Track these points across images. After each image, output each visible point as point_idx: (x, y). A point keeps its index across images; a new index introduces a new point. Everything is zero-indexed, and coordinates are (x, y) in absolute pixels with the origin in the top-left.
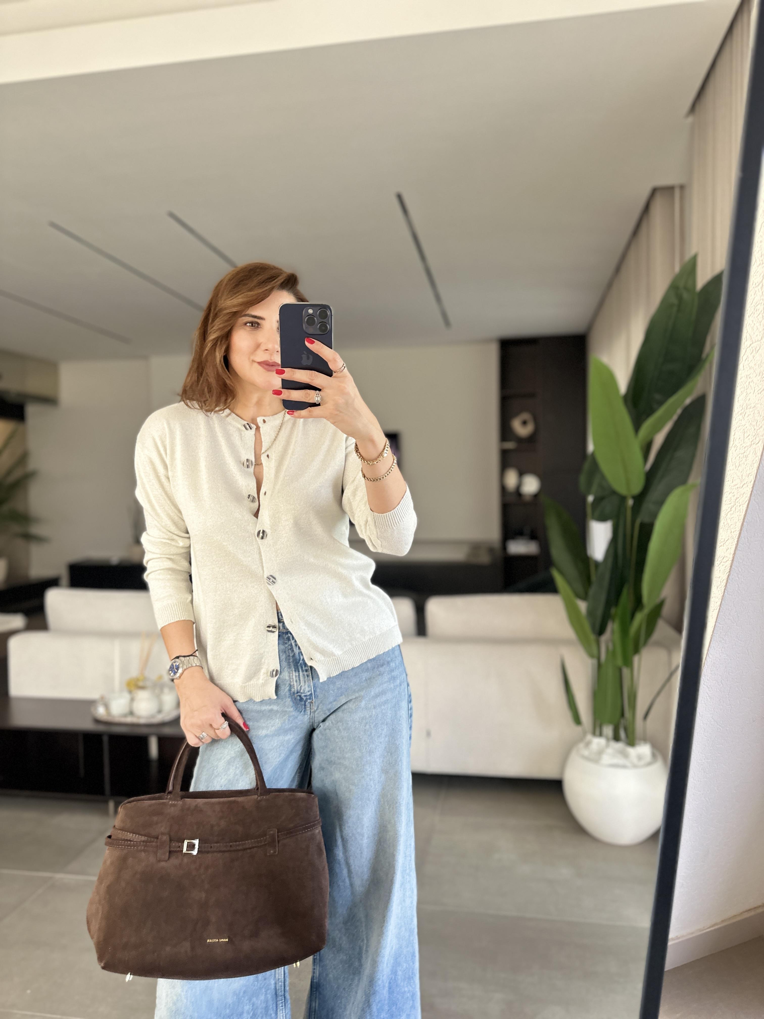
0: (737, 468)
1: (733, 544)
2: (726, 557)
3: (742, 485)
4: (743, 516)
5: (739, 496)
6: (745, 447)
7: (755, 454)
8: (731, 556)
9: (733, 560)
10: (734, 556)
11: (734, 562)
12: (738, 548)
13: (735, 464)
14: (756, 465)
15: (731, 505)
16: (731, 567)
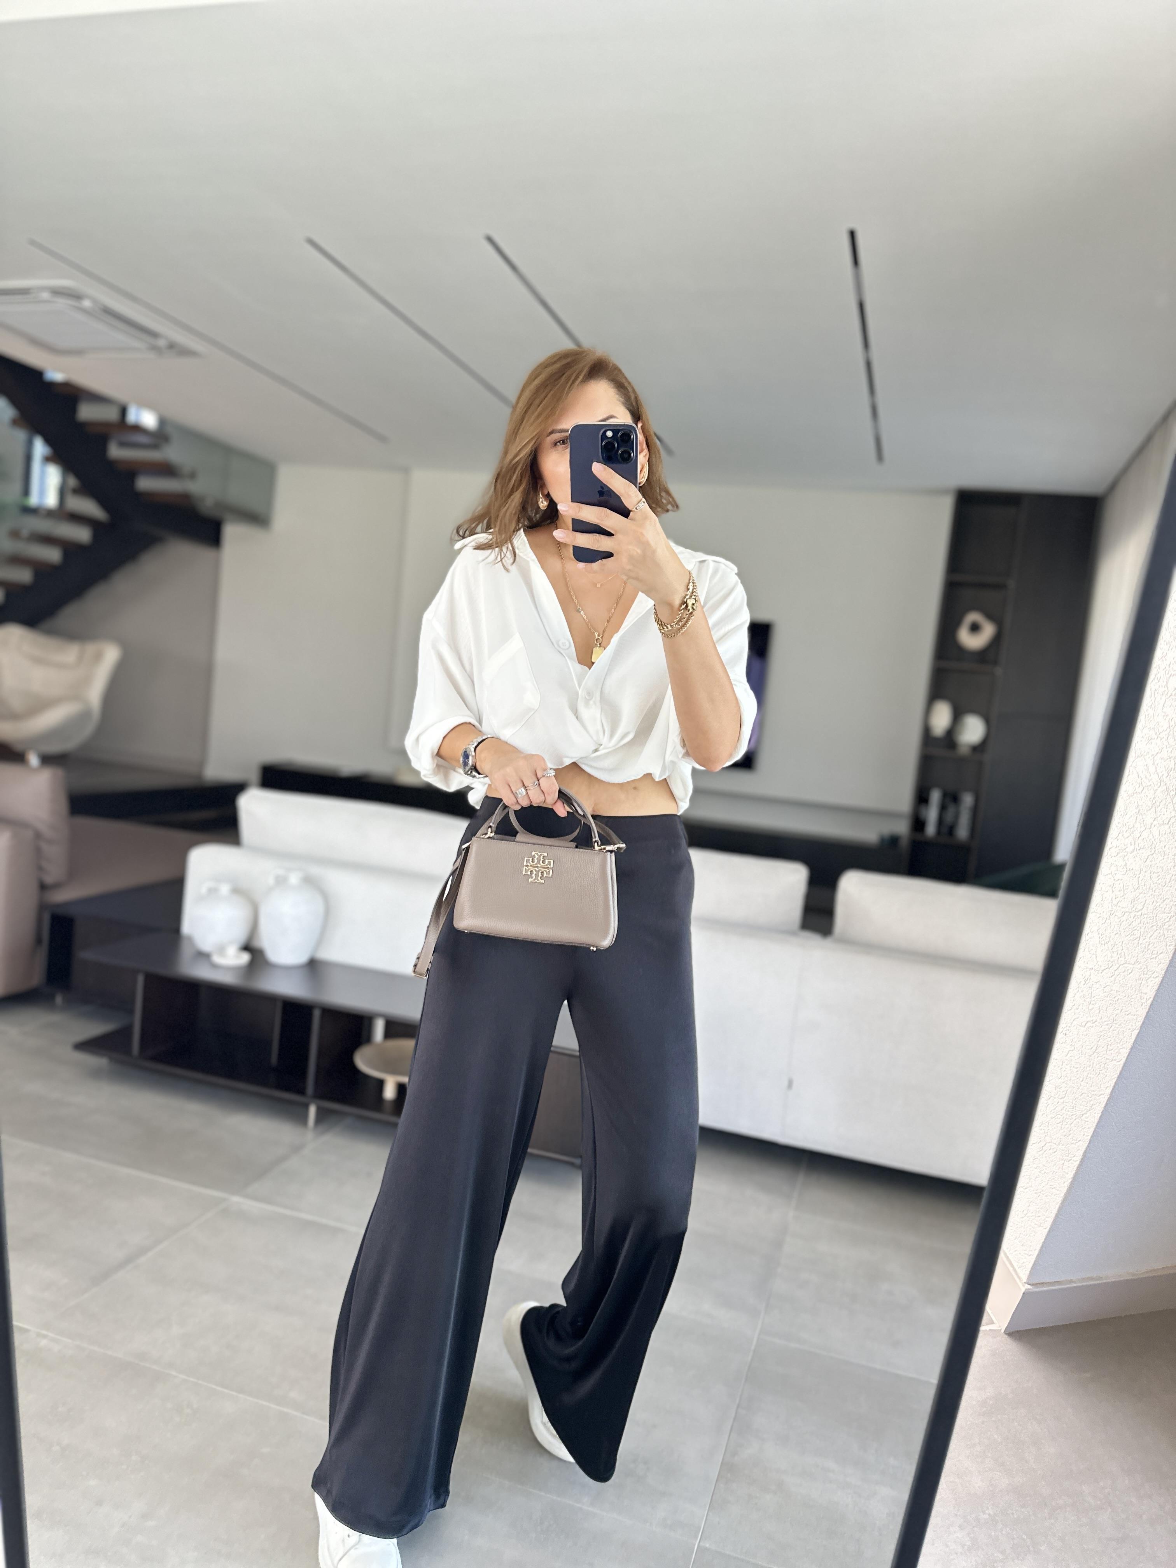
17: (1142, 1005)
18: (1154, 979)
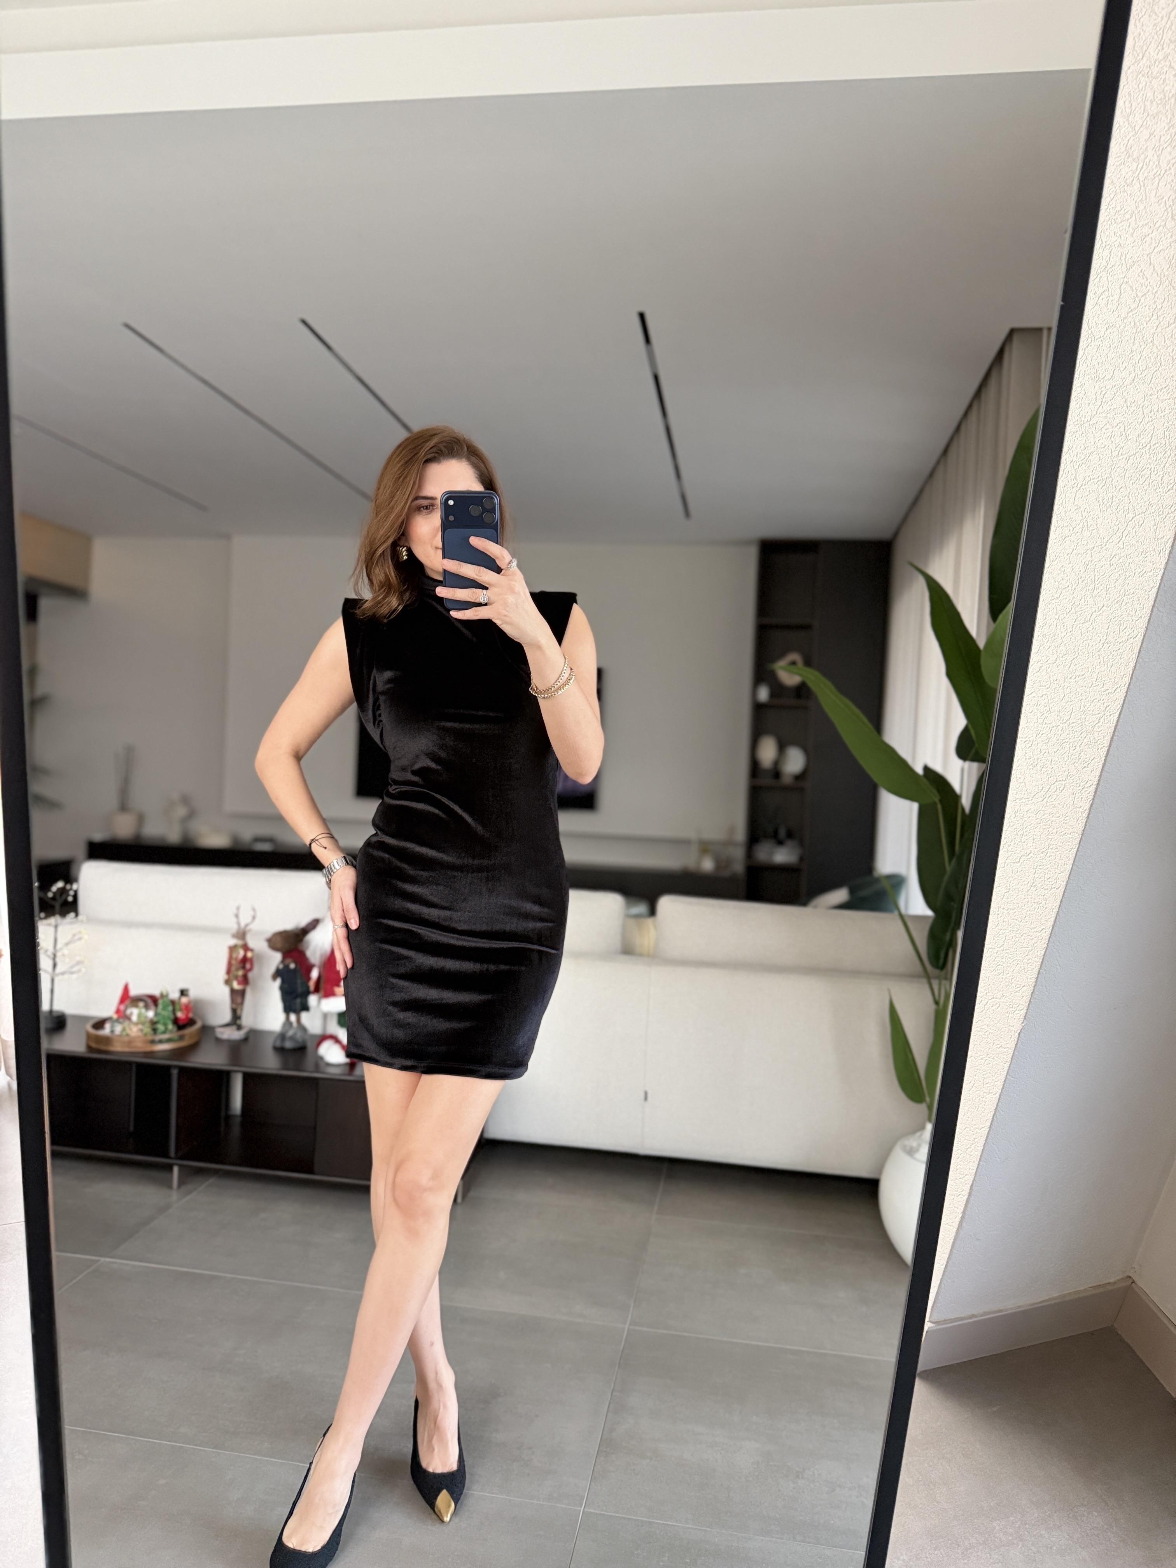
0: (1109, 669)
1: (1099, 764)
2: (1090, 780)
3: (1114, 689)
4: (1113, 728)
5: (1110, 704)
6: (1121, 642)
7: (1131, 651)
8: (1097, 778)
9: (1098, 784)
10: (1100, 779)
11: (1100, 787)
12: (1106, 768)
13: (1107, 664)
14: (1132, 665)
15: (1100, 715)
16: (1095, 792)
17: (1011, 1038)
18: (1018, 1012)
